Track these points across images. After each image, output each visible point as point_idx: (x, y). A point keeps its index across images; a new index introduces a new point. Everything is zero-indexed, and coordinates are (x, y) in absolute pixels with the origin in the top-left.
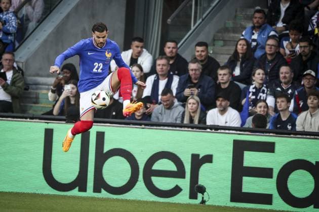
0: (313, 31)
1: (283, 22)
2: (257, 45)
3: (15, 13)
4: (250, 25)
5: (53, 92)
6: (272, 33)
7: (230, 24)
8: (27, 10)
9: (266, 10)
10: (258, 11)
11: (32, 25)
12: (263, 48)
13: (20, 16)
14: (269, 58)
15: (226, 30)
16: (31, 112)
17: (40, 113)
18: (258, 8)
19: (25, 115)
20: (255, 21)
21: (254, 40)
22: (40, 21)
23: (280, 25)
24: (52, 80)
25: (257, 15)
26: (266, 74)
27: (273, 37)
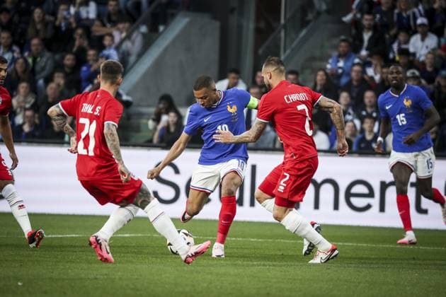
0: (394, 57)
1: (367, 49)
2: (344, 72)
3: (117, 48)
4: (335, 54)
5: (154, 120)
6: (357, 61)
7: (317, 53)
8: (127, 45)
9: (351, 40)
10: (343, 40)
11: (132, 59)
12: (348, 74)
13: (121, 51)
14: (355, 83)
15: (313, 59)
16: (133, 141)
17: (141, 141)
18: (343, 37)
19: (128, 143)
20: (341, 49)
21: (340, 68)
22: (140, 55)
23: (364, 53)
24: (152, 110)
25: (343, 44)
26: (352, 97)
27: (358, 64)
